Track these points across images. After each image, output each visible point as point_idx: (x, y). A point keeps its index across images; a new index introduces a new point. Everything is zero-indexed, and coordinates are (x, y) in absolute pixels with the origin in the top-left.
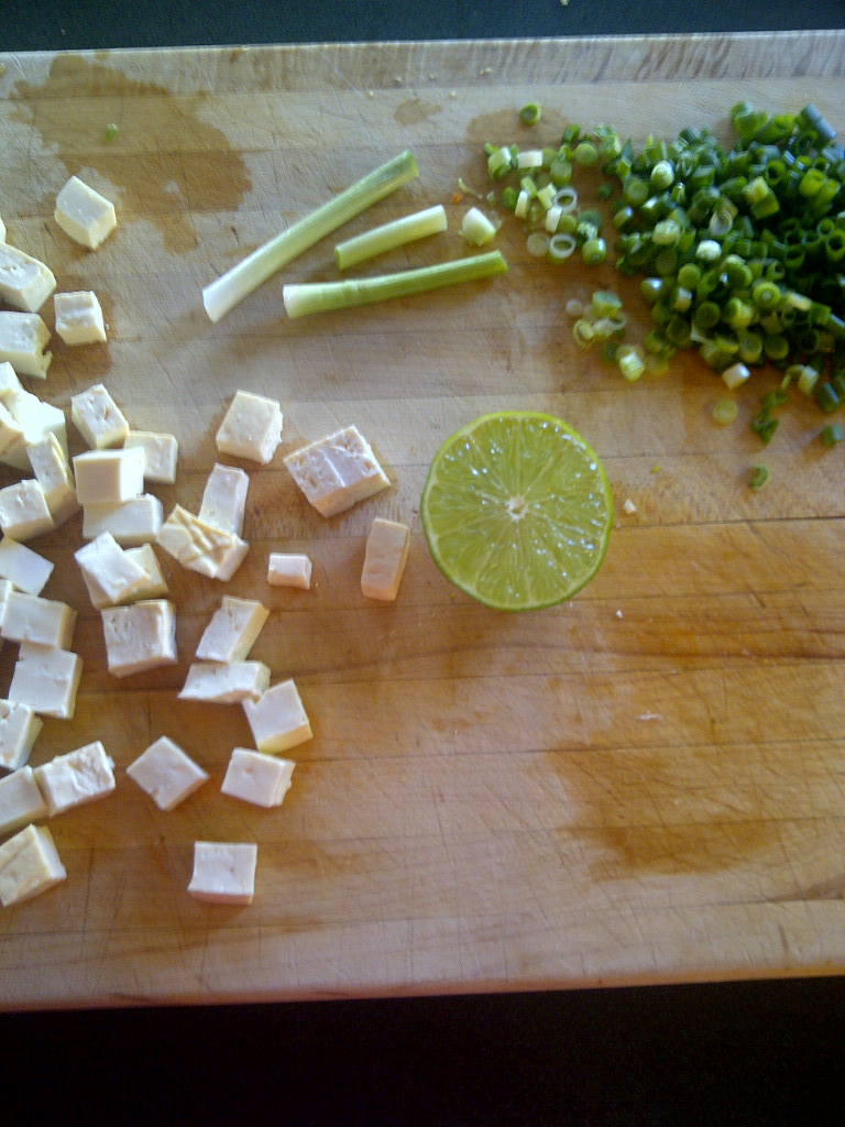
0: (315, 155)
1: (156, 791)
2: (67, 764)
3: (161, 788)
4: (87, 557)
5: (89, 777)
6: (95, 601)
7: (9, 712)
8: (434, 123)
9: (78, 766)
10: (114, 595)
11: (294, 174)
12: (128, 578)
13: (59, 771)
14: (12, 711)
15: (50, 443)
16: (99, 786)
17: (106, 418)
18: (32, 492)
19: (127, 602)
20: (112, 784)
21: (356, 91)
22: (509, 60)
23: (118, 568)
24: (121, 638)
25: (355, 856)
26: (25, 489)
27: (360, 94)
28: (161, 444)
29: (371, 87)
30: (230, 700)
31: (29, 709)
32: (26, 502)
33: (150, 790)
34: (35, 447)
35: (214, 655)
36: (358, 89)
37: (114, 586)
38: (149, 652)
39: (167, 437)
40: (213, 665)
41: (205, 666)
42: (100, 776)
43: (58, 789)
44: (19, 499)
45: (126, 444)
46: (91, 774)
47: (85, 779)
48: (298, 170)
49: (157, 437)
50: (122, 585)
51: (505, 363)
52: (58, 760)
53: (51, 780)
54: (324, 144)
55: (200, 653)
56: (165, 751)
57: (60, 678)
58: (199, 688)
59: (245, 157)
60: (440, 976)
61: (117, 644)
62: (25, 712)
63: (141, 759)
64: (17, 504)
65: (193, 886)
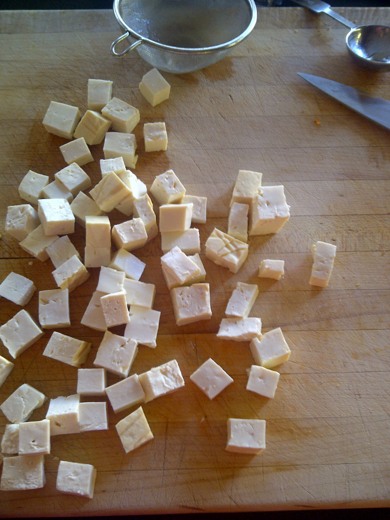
0: (270, 60)
1: (207, 389)
2: (159, 372)
3: (210, 387)
4: (167, 259)
5: (171, 379)
6: (170, 283)
7: (125, 343)
8: (329, 46)
9: (165, 373)
10: (183, 279)
11: (259, 68)
12: (190, 270)
13: (156, 376)
14: (127, 343)
15: (146, 199)
16: (177, 385)
17: (174, 187)
18: (138, 224)
19: (188, 284)
20: (183, 384)
21: (289, 30)
22: (364, 17)
23: (185, 265)
24: (186, 303)
25: (314, 428)
26: (135, 223)
27: (291, 31)
28: (200, 201)
29: (296, 28)
30: (246, 338)
31: (136, 342)
32: (135, 229)
33: (204, 388)
34: (138, 201)
35: (236, 313)
36: (289, 29)
37: (183, 275)
38: (201, 311)
39: (204, 198)
40: (235, 319)
41: (230, 319)
42: (177, 379)
43: (155, 385)
44: (132, 228)
45: (183, 201)
46: (172, 377)
47: (169, 380)
48: (262, 67)
49: (198, 198)
50: (188, 274)
51: (375, 164)
52: (154, 369)
53: (152, 380)
54: (274, 54)
55: (227, 312)
56: (212, 366)
57: (152, 325)
58: (227, 331)
59: (234, 60)
60: (365, 497)
61: (184, 307)
62: (134, 343)
63: (199, 370)
64: (131, 230)
65: (231, 443)
